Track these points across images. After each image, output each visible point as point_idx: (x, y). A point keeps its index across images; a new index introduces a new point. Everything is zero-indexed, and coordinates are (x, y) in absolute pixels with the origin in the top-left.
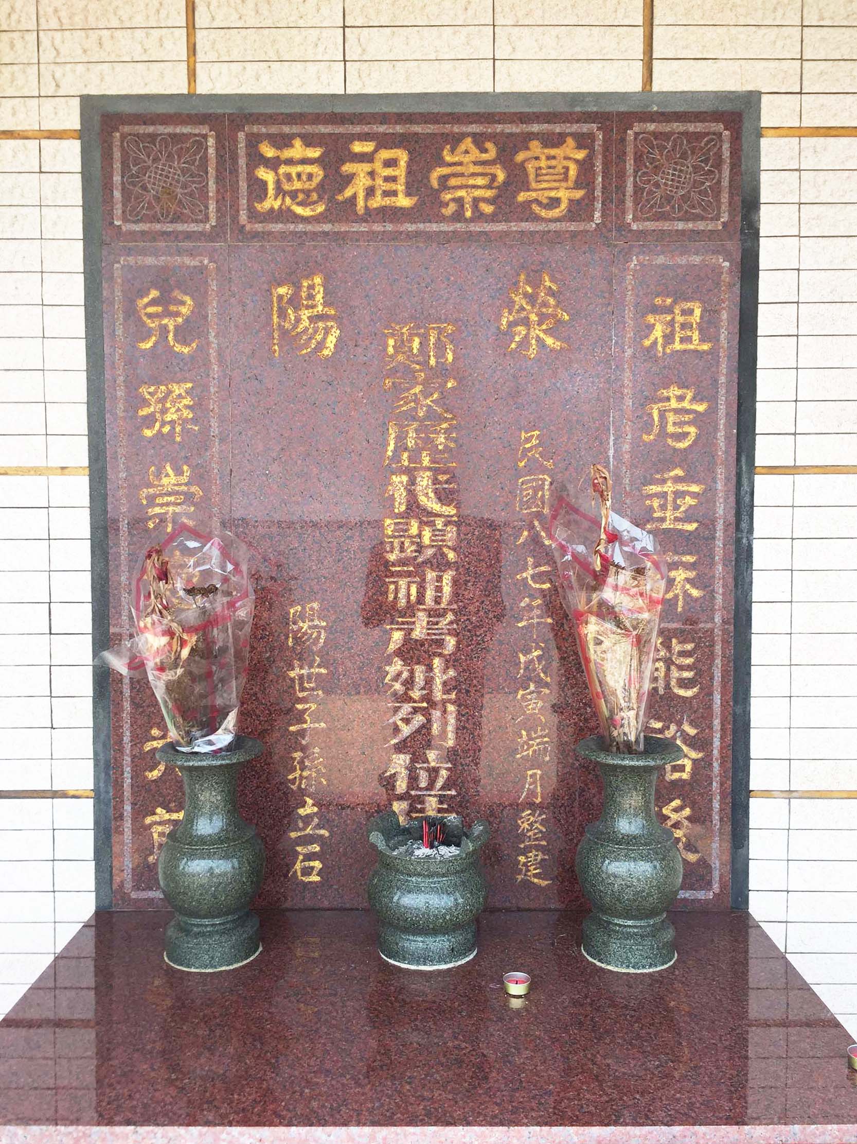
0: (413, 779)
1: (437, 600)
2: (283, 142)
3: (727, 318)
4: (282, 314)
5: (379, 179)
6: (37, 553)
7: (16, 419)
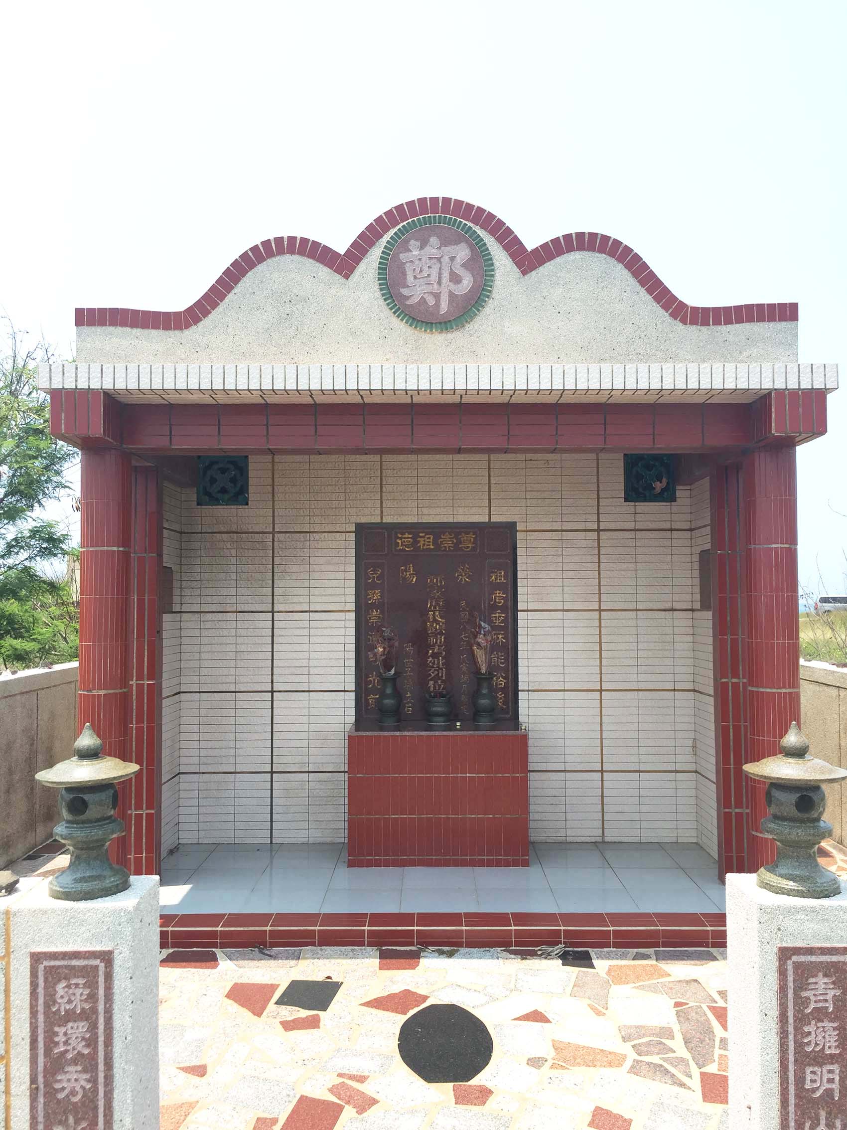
0: (435, 687)
1: (440, 643)
2: (403, 534)
3: (510, 574)
4: (403, 573)
5: (426, 542)
6: (342, 632)
7: (338, 599)
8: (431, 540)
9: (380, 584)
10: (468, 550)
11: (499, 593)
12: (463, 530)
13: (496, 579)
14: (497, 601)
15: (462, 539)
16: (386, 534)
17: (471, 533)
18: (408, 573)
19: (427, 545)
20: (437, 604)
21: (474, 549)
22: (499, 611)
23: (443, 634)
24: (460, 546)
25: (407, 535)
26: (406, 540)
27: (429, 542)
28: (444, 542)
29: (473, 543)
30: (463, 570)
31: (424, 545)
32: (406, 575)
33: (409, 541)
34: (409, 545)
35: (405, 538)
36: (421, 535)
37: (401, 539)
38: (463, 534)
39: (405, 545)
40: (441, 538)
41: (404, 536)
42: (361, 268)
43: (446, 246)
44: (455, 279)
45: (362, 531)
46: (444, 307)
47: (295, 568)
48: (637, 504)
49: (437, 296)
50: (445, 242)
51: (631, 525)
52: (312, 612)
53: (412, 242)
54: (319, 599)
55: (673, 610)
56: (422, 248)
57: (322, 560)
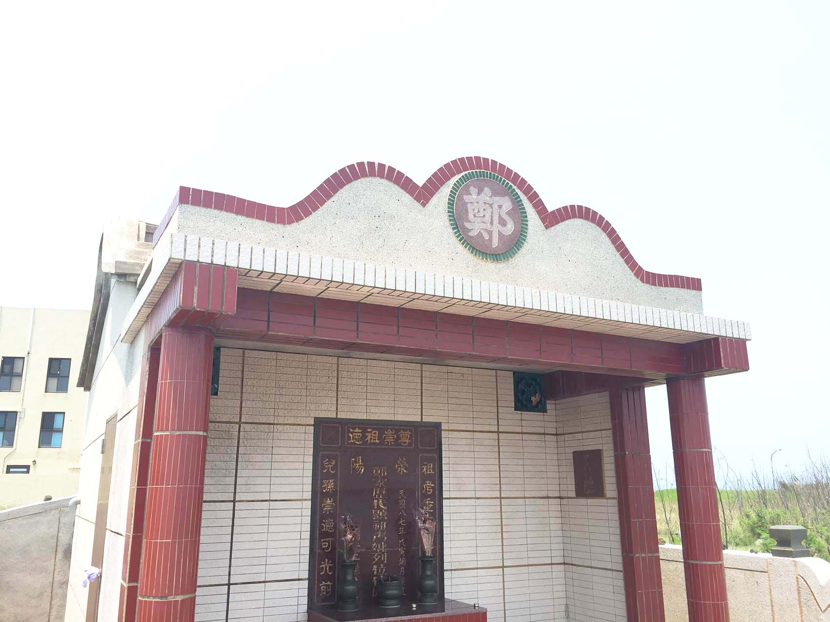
0: (378, 571)
1: (383, 528)
2: (354, 428)
3: (437, 467)
4: (353, 464)
5: (372, 437)
6: (298, 520)
7: (296, 488)
8: (377, 435)
9: (334, 474)
10: (405, 445)
11: (429, 483)
12: (403, 428)
13: (427, 471)
14: (428, 490)
15: (401, 435)
16: (340, 428)
17: (408, 431)
18: (357, 464)
19: (374, 440)
20: (381, 493)
21: (410, 444)
22: (429, 499)
23: (385, 520)
24: (400, 441)
25: (357, 430)
26: (356, 434)
27: (376, 437)
28: (387, 438)
29: (409, 439)
30: (401, 462)
31: (371, 439)
32: (356, 466)
33: (359, 436)
34: (359, 439)
35: (355, 432)
36: (369, 430)
37: (352, 433)
38: (402, 431)
39: (356, 439)
40: (385, 434)
41: (356, 431)
42: (434, 200)
43: (495, 196)
44: (503, 223)
45: (321, 425)
46: (495, 243)
47: (258, 458)
48: (523, 412)
49: (490, 233)
50: (495, 193)
51: (519, 429)
52: (272, 501)
53: (472, 188)
54: (279, 488)
55: (548, 498)
56: (479, 194)
57: (283, 451)
